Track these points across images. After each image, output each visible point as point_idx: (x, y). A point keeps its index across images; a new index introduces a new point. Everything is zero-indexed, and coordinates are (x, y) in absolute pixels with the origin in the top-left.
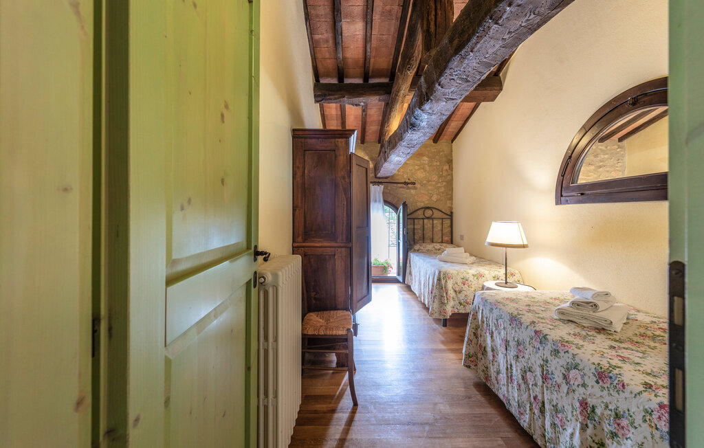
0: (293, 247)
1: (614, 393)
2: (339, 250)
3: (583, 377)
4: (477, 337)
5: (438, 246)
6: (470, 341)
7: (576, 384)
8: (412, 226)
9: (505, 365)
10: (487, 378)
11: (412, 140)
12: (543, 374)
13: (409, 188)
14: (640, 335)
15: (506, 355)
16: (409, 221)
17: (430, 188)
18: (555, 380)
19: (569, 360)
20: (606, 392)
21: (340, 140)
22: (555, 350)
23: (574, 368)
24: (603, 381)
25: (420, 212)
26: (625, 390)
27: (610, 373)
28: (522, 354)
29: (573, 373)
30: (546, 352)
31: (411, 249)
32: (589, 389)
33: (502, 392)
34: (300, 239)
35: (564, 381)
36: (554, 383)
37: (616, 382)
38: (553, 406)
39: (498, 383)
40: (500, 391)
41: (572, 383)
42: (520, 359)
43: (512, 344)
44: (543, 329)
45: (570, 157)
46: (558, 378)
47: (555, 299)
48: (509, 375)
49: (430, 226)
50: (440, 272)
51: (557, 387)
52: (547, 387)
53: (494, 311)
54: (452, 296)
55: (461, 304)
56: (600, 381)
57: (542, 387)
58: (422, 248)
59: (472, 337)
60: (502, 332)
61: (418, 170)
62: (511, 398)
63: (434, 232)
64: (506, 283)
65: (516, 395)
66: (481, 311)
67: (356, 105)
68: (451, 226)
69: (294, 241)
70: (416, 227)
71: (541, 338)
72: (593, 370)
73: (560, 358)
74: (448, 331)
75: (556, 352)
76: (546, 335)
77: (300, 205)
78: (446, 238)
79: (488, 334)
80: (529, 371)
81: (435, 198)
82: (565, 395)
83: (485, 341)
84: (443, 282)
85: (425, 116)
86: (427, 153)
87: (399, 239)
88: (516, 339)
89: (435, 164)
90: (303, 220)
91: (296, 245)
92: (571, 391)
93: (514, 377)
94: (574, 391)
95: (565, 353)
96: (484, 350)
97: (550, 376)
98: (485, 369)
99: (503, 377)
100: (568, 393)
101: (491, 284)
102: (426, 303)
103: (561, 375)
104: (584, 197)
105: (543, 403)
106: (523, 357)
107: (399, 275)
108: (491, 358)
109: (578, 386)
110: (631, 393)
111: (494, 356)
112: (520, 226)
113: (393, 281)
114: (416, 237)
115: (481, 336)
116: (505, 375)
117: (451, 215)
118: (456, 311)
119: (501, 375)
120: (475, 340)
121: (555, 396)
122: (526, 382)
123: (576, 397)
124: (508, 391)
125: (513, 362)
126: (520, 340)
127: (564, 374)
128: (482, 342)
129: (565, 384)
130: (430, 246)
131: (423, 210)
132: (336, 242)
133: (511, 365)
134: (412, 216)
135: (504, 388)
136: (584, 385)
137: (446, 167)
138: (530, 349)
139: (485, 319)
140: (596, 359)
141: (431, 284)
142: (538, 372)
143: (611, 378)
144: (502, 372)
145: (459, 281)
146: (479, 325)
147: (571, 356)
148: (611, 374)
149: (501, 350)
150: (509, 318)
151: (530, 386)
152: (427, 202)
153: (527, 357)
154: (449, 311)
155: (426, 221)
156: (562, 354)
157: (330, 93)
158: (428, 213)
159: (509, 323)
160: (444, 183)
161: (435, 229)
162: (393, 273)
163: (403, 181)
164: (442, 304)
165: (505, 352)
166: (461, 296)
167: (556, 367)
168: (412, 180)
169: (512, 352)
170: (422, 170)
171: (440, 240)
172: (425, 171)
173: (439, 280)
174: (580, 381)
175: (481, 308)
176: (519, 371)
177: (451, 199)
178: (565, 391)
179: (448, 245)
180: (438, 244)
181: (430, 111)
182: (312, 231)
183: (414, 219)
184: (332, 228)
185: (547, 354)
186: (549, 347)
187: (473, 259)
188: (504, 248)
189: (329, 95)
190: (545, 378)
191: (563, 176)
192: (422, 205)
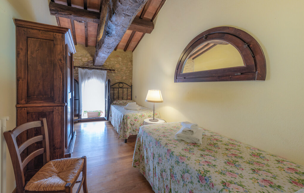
0: (17, 108)
1: (208, 189)
2: (57, 108)
3: (191, 177)
4: (140, 151)
5: (125, 101)
6: (136, 153)
7: (188, 181)
8: (113, 92)
9: (153, 167)
10: (144, 172)
11: (109, 44)
12: (171, 174)
13: (111, 73)
14: (209, 144)
15: (153, 162)
16: (111, 89)
17: (122, 73)
18: (177, 178)
19: (184, 168)
20: (203, 188)
21: (57, 34)
22: (177, 161)
23: (187, 172)
24: (202, 181)
25: (117, 85)
26: (214, 188)
27: (205, 176)
28: (161, 162)
29: (186, 175)
30: (173, 162)
31: (112, 103)
32: (195, 185)
33: (151, 181)
34: (23, 101)
35: (182, 179)
36: (176, 179)
37: (209, 183)
38: (176, 192)
39: (149, 176)
40: (150, 180)
41: (185, 180)
42: (160, 164)
43: (156, 156)
44: (171, 148)
45: (181, 61)
46: (178, 177)
47: (174, 127)
48: (154, 172)
49: (122, 91)
50: (124, 116)
51: (178, 181)
52: (173, 181)
53: (148, 137)
54: (129, 127)
55: (133, 131)
56: (200, 181)
57: (170, 181)
58: (117, 102)
59: (138, 151)
60: (152, 149)
61: (117, 64)
62: (155, 184)
63: (124, 95)
64: (154, 119)
65: (157, 184)
66: (142, 137)
67: (79, 22)
68: (132, 92)
69: (18, 103)
70: (115, 92)
71: (170, 153)
72: (197, 175)
73: (179, 166)
74: (127, 145)
75: (178, 162)
76: (173, 152)
77: (23, 77)
78: (129, 97)
79: (145, 149)
80: (164, 171)
81: (124, 78)
82: (182, 187)
83: (143, 153)
84: (125, 120)
85: (113, 27)
86: (121, 56)
87: (106, 98)
88: (158, 154)
89: (125, 61)
90: (26, 88)
91: (19, 106)
92: (185, 185)
93: (157, 174)
94: (186, 185)
95: (182, 163)
96: (143, 158)
97: (174, 175)
98: (143, 168)
99: (151, 172)
100: (183, 186)
101: (147, 120)
102: (117, 131)
103: (180, 176)
104: (185, 79)
105: (171, 189)
106: (161, 164)
107: (106, 116)
108: (146, 162)
109: (189, 182)
110: (217, 190)
111: (147, 161)
112: (160, 92)
113: (103, 119)
114: (115, 97)
115: (142, 150)
116: (152, 172)
117: (131, 86)
118: (131, 134)
119: (150, 172)
120: (139, 152)
121: (177, 187)
122: (162, 178)
123: (187, 189)
124: (154, 181)
125: (157, 166)
126: (160, 154)
127: (181, 175)
128: (142, 154)
129: (182, 181)
130: (121, 102)
131: (118, 84)
132: (54, 103)
133: (155, 167)
134: (113, 87)
135: (152, 179)
136: (192, 182)
137: (130, 63)
138: (165, 159)
139: (144, 142)
140: (197, 167)
141: (120, 122)
142: (169, 173)
143: (206, 180)
144: (151, 170)
145: (133, 120)
146: (141, 144)
147: (185, 165)
148: (206, 178)
149: (151, 158)
150: (155, 141)
151: (164, 180)
152: (120, 80)
153: (163, 163)
154: (128, 135)
155: (120, 89)
156: (180, 164)
157: (61, 10)
158: (121, 85)
159: (155, 144)
160: (129, 71)
161: (124, 93)
162: (103, 115)
163: (109, 68)
164: (125, 132)
165: (153, 160)
166: (134, 127)
167: (178, 170)
168: (113, 69)
169: (156, 161)
170: (118, 64)
171: (126, 98)
172: (120, 64)
173: (123, 119)
174: (189, 180)
175: (142, 136)
176: (159, 171)
177: (132, 79)
178: (182, 184)
179: (130, 101)
180: (125, 100)
181: (116, 23)
182: (34, 96)
183: (114, 88)
184: (51, 93)
185: (174, 164)
186: (174, 159)
187: (140, 107)
188: (153, 103)
189: (60, 11)
190: (172, 176)
191: (177, 70)
192: (118, 81)
